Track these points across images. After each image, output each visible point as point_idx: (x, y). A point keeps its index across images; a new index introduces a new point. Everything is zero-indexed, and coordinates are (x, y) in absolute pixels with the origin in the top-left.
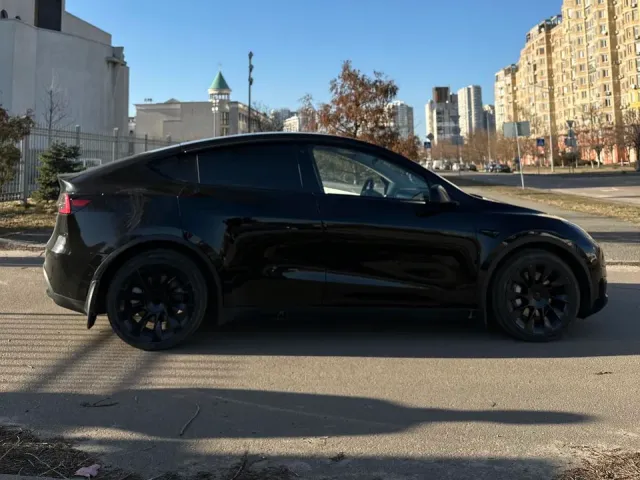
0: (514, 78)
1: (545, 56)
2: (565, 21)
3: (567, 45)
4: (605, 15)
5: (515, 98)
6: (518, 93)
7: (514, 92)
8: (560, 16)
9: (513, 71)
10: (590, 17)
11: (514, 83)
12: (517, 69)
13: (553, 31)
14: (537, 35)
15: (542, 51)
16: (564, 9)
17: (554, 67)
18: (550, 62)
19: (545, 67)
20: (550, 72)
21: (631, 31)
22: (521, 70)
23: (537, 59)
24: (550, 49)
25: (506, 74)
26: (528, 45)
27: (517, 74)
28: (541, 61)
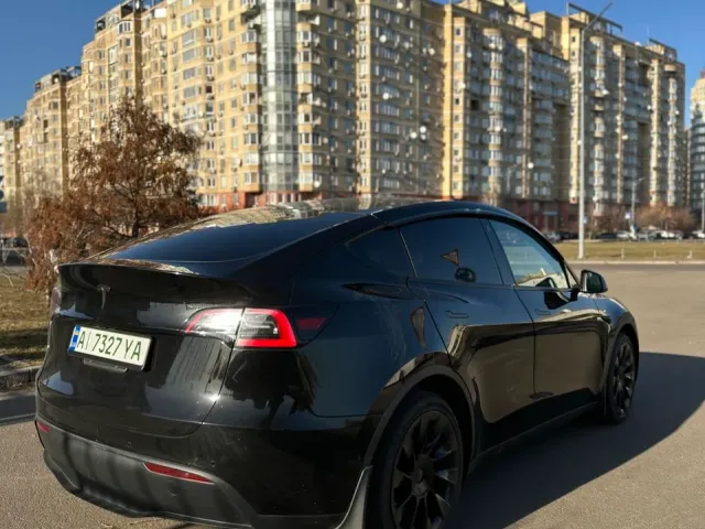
0: (17, 134)
1: (59, 113)
2: (85, 76)
3: (87, 103)
4: (133, 76)
5: (18, 157)
6: (22, 153)
7: (17, 151)
8: (79, 68)
9: (16, 124)
10: (115, 75)
11: (17, 140)
12: (21, 123)
13: (70, 85)
14: (50, 87)
15: (55, 105)
16: (84, 61)
17: (69, 126)
18: (64, 119)
19: (59, 126)
20: (65, 132)
21: (160, 99)
22: (28, 125)
23: (49, 114)
24: (65, 106)
25: (7, 128)
26: (37, 96)
27: (22, 130)
28: (55, 118)
